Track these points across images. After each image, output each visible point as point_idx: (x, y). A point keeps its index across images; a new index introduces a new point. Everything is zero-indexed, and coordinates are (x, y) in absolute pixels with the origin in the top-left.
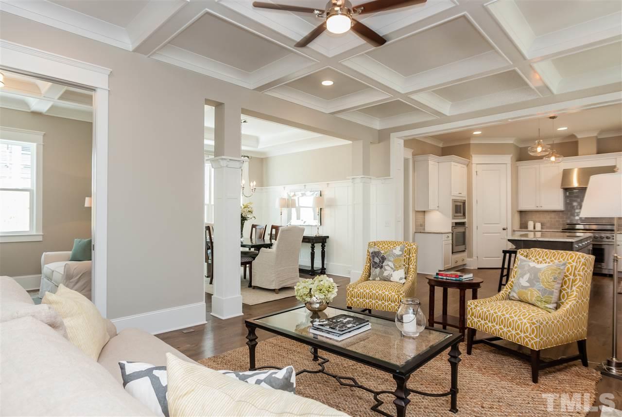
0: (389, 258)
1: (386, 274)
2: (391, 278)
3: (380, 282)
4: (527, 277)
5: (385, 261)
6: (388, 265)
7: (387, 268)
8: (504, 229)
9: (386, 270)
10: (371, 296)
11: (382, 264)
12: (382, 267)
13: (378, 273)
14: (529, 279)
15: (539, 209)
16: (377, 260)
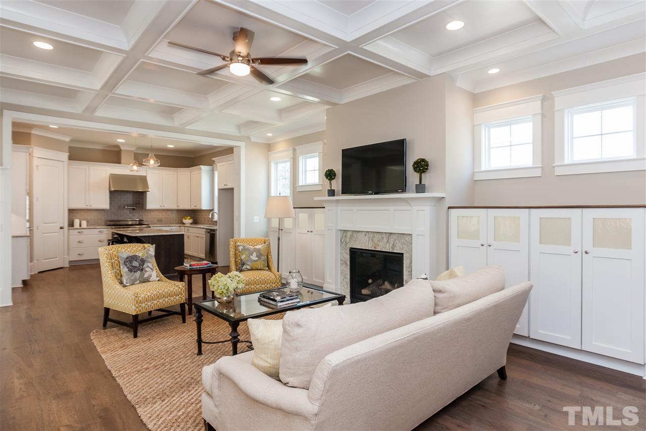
0: (148, 259)
1: (146, 275)
2: (151, 278)
3: (140, 285)
4: (255, 254)
5: (145, 263)
6: (148, 267)
7: (147, 269)
8: (61, 228)
9: (146, 271)
10: (158, 296)
11: (142, 266)
12: (142, 270)
13: (138, 277)
14: (257, 255)
15: (89, 207)
16: (135, 264)
